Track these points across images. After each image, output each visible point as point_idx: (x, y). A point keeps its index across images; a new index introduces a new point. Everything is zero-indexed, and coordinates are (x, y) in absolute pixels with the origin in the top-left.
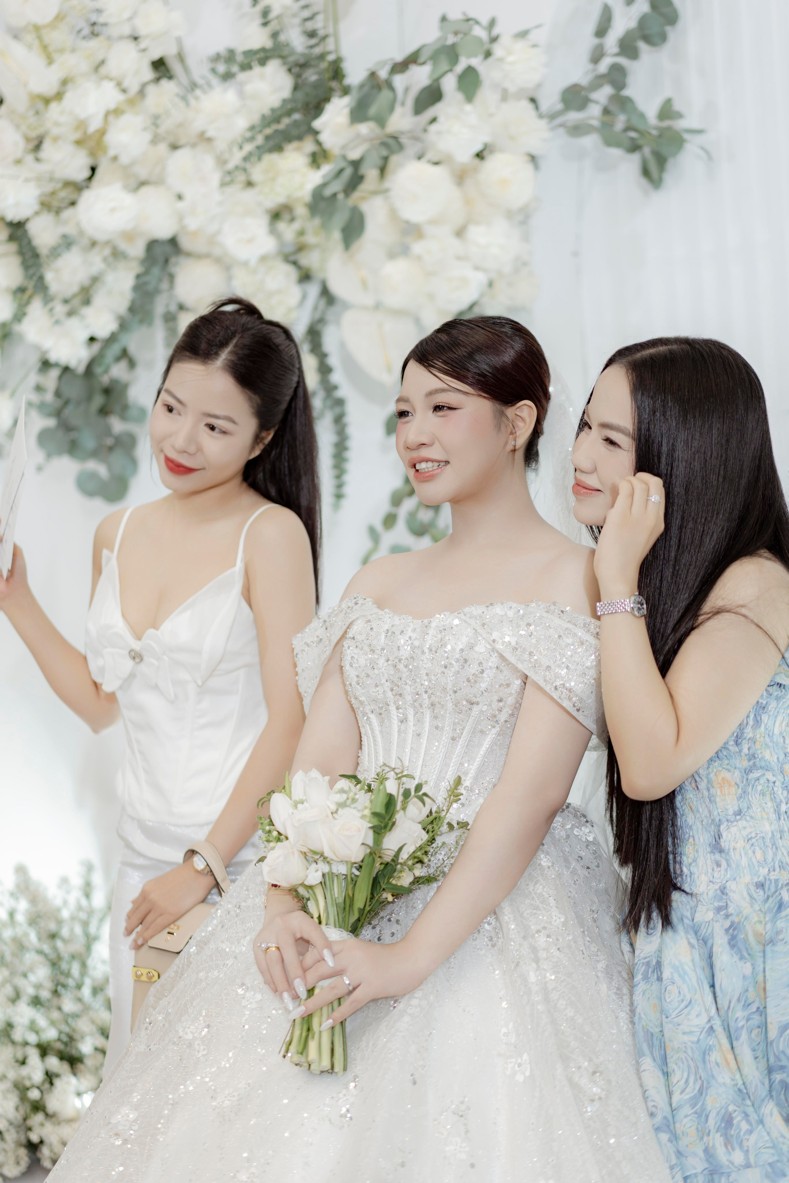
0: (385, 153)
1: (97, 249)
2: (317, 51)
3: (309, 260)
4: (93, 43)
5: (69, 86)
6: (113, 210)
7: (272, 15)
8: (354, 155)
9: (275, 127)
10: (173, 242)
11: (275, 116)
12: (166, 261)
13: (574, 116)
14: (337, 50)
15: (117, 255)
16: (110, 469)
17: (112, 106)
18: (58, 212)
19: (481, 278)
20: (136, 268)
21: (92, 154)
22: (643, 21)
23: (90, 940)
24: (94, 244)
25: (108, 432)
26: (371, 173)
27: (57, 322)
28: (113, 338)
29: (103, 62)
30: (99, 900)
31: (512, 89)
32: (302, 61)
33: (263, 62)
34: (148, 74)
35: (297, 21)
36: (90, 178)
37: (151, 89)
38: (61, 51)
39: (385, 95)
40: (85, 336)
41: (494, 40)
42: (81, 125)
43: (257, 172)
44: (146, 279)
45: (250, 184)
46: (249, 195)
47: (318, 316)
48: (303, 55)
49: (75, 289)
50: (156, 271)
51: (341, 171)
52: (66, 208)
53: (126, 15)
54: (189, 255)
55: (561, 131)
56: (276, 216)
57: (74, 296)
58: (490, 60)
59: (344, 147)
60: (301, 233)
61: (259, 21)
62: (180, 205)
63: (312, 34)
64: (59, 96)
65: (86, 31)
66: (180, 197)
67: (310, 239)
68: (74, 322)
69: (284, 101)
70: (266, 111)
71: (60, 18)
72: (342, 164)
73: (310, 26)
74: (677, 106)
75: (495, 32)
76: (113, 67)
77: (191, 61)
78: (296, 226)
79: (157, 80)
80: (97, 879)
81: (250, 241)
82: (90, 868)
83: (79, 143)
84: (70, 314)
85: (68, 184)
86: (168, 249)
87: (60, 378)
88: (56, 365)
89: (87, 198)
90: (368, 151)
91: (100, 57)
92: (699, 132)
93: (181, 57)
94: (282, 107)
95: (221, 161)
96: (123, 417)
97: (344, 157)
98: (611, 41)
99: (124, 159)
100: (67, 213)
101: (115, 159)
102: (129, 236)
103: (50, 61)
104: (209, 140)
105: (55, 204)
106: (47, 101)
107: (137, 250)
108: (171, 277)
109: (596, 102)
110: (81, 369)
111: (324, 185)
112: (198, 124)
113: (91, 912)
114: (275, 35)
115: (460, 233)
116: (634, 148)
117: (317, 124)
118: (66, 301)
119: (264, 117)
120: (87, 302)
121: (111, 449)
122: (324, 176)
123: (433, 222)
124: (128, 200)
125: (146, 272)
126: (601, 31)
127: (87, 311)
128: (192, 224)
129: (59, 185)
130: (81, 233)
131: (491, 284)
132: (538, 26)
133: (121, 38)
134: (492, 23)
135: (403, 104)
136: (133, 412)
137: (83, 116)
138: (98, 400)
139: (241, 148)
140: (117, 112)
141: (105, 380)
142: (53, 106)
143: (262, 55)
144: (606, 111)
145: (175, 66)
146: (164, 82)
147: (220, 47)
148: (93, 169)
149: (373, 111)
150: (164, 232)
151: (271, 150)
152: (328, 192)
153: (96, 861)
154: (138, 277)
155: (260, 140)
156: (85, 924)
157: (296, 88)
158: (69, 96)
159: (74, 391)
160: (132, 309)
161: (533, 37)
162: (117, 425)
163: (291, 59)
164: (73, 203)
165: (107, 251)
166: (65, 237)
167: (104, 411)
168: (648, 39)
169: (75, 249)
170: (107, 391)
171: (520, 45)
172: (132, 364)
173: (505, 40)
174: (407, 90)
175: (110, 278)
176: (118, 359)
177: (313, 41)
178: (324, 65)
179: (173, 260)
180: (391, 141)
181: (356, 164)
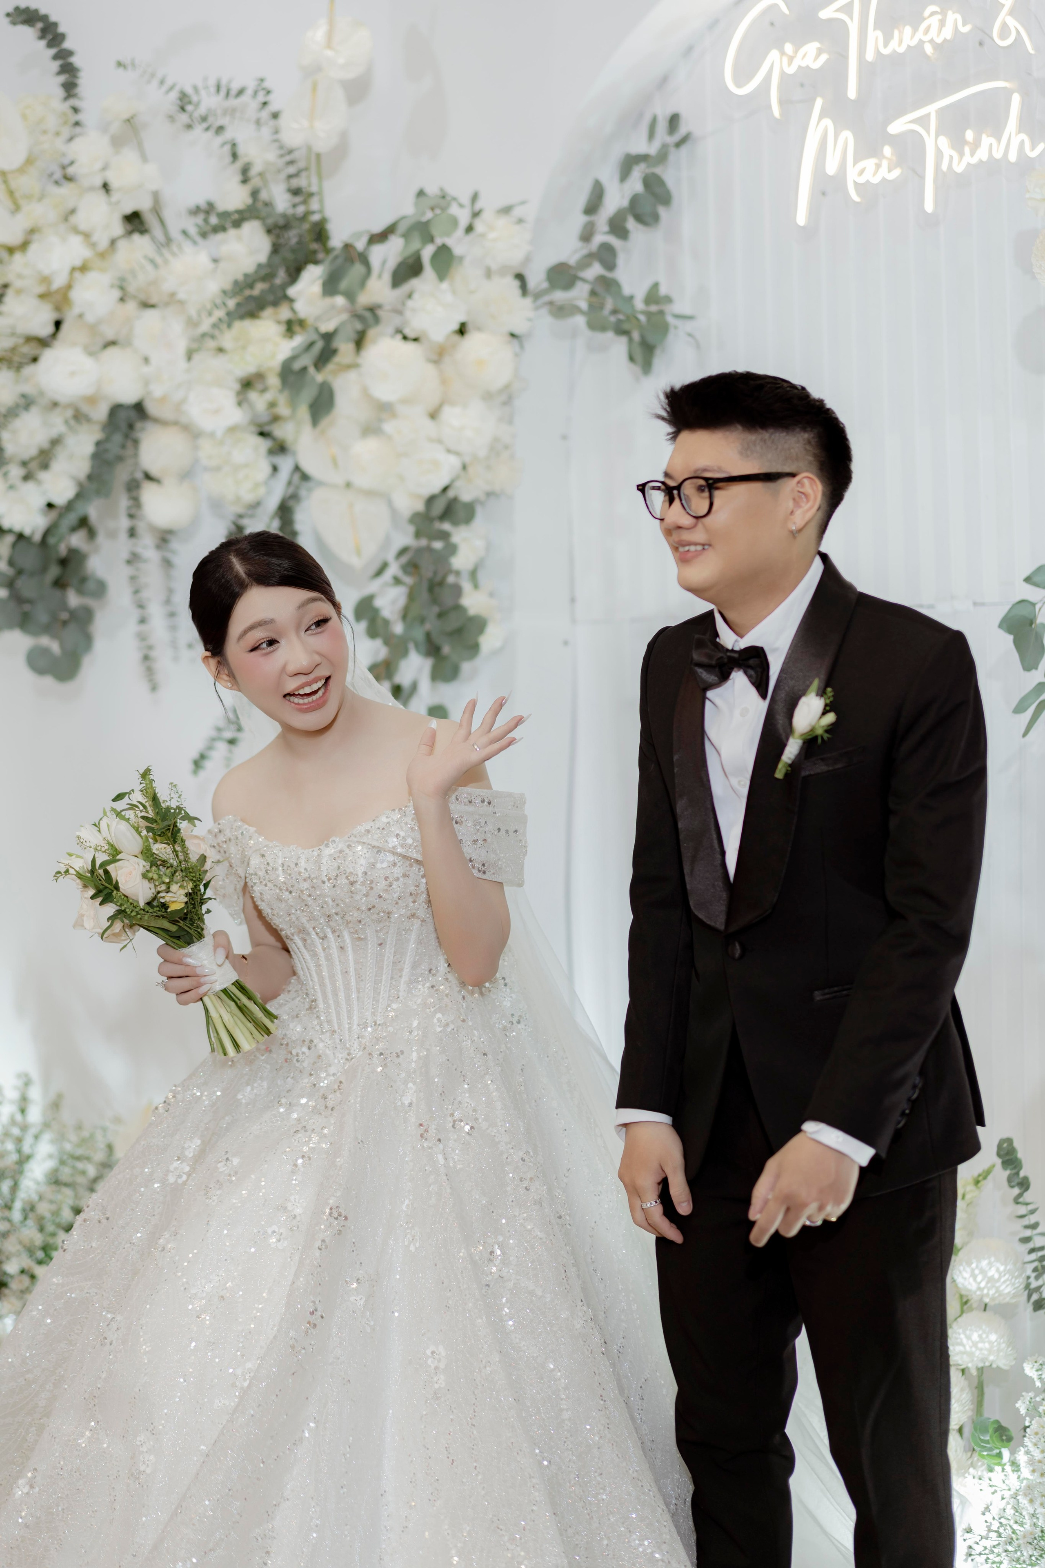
0: (359, 326)
1: (58, 410)
2: (301, 210)
3: (281, 431)
4: (66, 190)
5: (36, 237)
6: (73, 374)
7: (253, 172)
8: (327, 327)
9: (248, 292)
10: (139, 408)
11: (248, 282)
12: (131, 427)
13: (559, 296)
14: (321, 211)
15: (79, 417)
16: (62, 646)
17: (78, 263)
18: (19, 367)
19: (454, 462)
20: (98, 435)
21: (58, 309)
22: (635, 201)
23: (24, 1159)
24: (55, 404)
25: (64, 606)
26: (345, 348)
27: (11, 487)
28: (70, 506)
29: (73, 211)
30: (35, 1115)
31: (494, 267)
32: (281, 222)
33: (237, 224)
34: (118, 228)
35: (283, 176)
36: (54, 335)
37: (122, 244)
38: (29, 197)
39: (358, 269)
40: (42, 502)
41: (476, 214)
42: (46, 280)
43: (227, 339)
44: (108, 446)
45: (221, 350)
46: (218, 363)
47: (291, 490)
48: (284, 216)
49: (33, 452)
50: (118, 438)
51: (311, 344)
52: (27, 364)
53: (98, 165)
54: (156, 421)
55: (544, 311)
56: (247, 384)
57: (32, 459)
58: (472, 236)
59: (318, 318)
60: (272, 405)
61: (239, 177)
62: (146, 370)
63: (296, 192)
64: (24, 246)
65: (58, 175)
66: (146, 360)
67: (283, 410)
68: (30, 486)
69: (260, 266)
70: (240, 277)
71: (30, 161)
72: (314, 337)
73: (295, 183)
74: (663, 290)
75: (478, 206)
76: (81, 219)
77: (169, 215)
78: (269, 396)
79: (130, 233)
80: (35, 1093)
81: (217, 412)
82: (28, 1083)
83: (42, 296)
84: (27, 478)
85: (30, 339)
86: (133, 414)
87: (14, 545)
88: (10, 531)
89: (48, 356)
90: (343, 324)
91: (70, 205)
92: (690, 318)
93: (157, 210)
94: (256, 272)
95: (191, 323)
96: (80, 592)
97: (317, 330)
98: (602, 219)
99: (90, 318)
100: (29, 370)
101: (81, 316)
102: (92, 400)
103: (17, 208)
104: (181, 303)
105: (16, 359)
106: (11, 250)
107: (101, 413)
108: (136, 442)
109: (584, 280)
110: (37, 537)
111: (293, 358)
112: (168, 286)
113: (24, 1128)
114: (255, 194)
115: (433, 415)
116: (621, 331)
117: (292, 291)
118: (24, 464)
119: (236, 283)
120: (45, 466)
121: (65, 623)
122: (293, 349)
123: (405, 401)
124: (87, 363)
125: (107, 439)
126: (592, 208)
127: (43, 475)
128: (158, 391)
129: (21, 341)
130: (41, 393)
131: (464, 467)
132: (523, 203)
133: (92, 189)
134: (475, 198)
135: (380, 276)
136: (91, 585)
137: (46, 272)
138: (54, 571)
139: (210, 314)
140: (84, 268)
141: (63, 550)
142: (18, 257)
143: (236, 216)
144: (593, 293)
145: (150, 220)
146: (136, 237)
147: (200, 200)
148: (58, 324)
149: (344, 285)
150: (129, 397)
151: (242, 317)
152: (297, 365)
153: (35, 1075)
154: (98, 444)
155: (231, 303)
156: (19, 1140)
157: (276, 249)
158: (33, 248)
159: (30, 560)
160: (90, 477)
161: (517, 212)
162: (73, 599)
163: (270, 221)
164: (35, 360)
165: (69, 413)
166: (24, 396)
167: (60, 584)
168: (639, 219)
169: (34, 410)
170: (64, 562)
171: (502, 222)
172: (92, 534)
173: (487, 215)
174: (384, 262)
175: (71, 441)
176: (74, 529)
177: (298, 199)
178: (306, 226)
179: (139, 425)
180: (368, 315)
181: (328, 337)
